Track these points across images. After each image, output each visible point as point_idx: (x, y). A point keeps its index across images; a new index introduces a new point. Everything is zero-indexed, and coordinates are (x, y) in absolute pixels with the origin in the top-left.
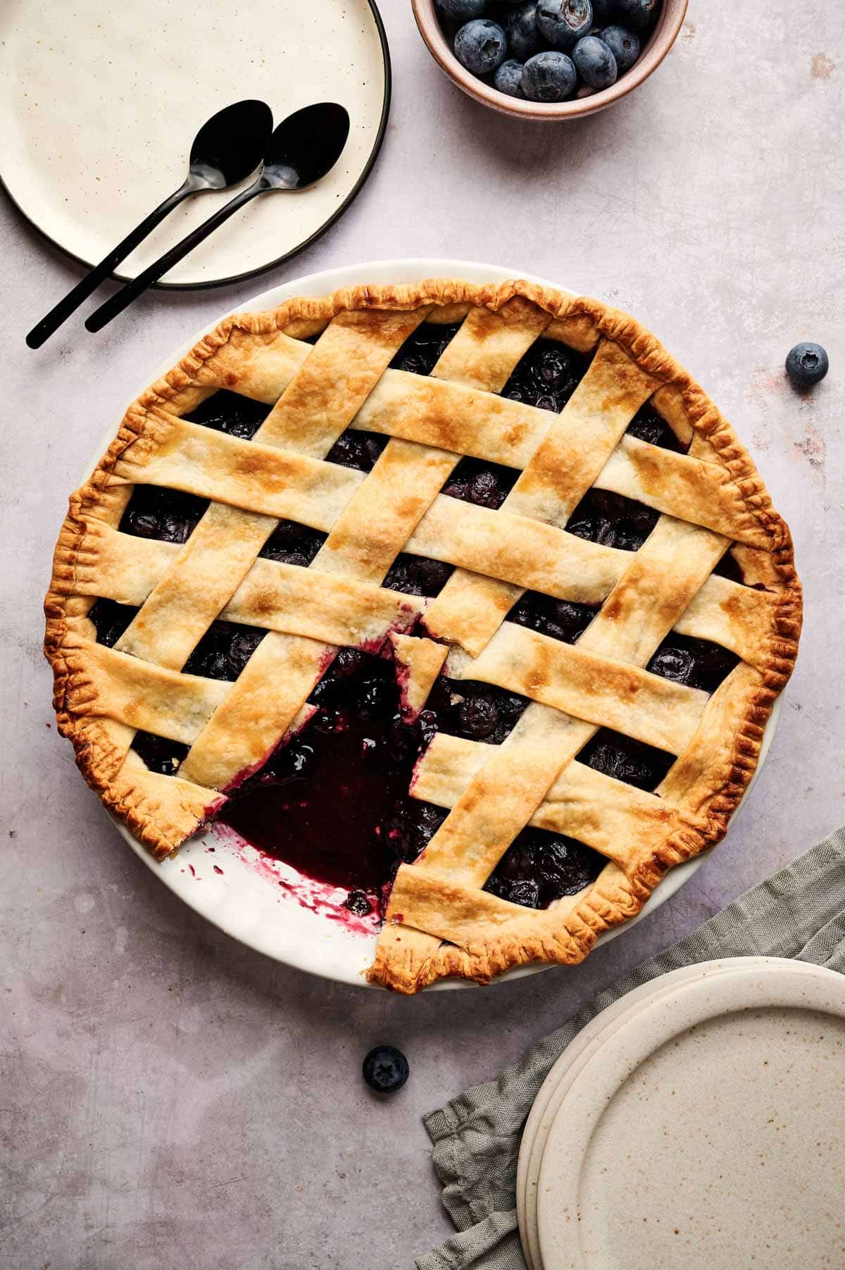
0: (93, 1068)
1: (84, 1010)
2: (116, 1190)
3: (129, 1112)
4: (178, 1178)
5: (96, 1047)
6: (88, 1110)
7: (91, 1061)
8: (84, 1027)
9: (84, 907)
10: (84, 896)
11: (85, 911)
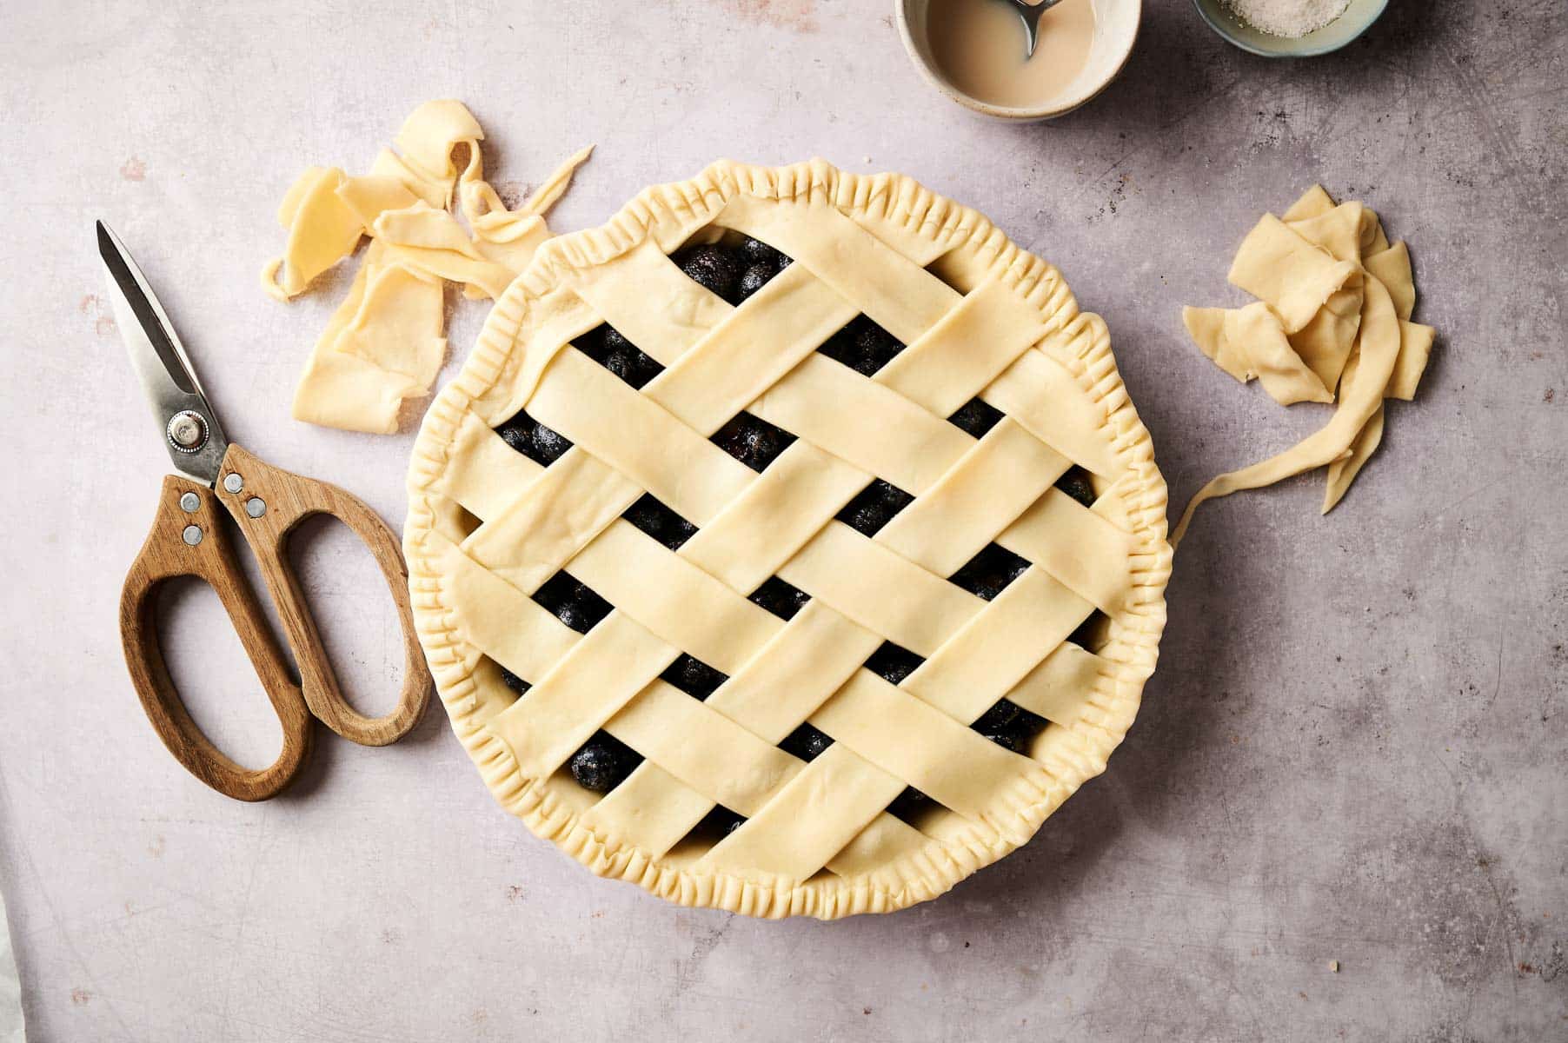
0: (1104, 940)
1: (1047, 946)
2: (1229, 923)
3: (1151, 906)
4: (1219, 860)
5: (1084, 936)
6: (1148, 948)
7: (1098, 942)
8: (1064, 948)
9: (943, 943)
10: (932, 941)
11: (947, 942)
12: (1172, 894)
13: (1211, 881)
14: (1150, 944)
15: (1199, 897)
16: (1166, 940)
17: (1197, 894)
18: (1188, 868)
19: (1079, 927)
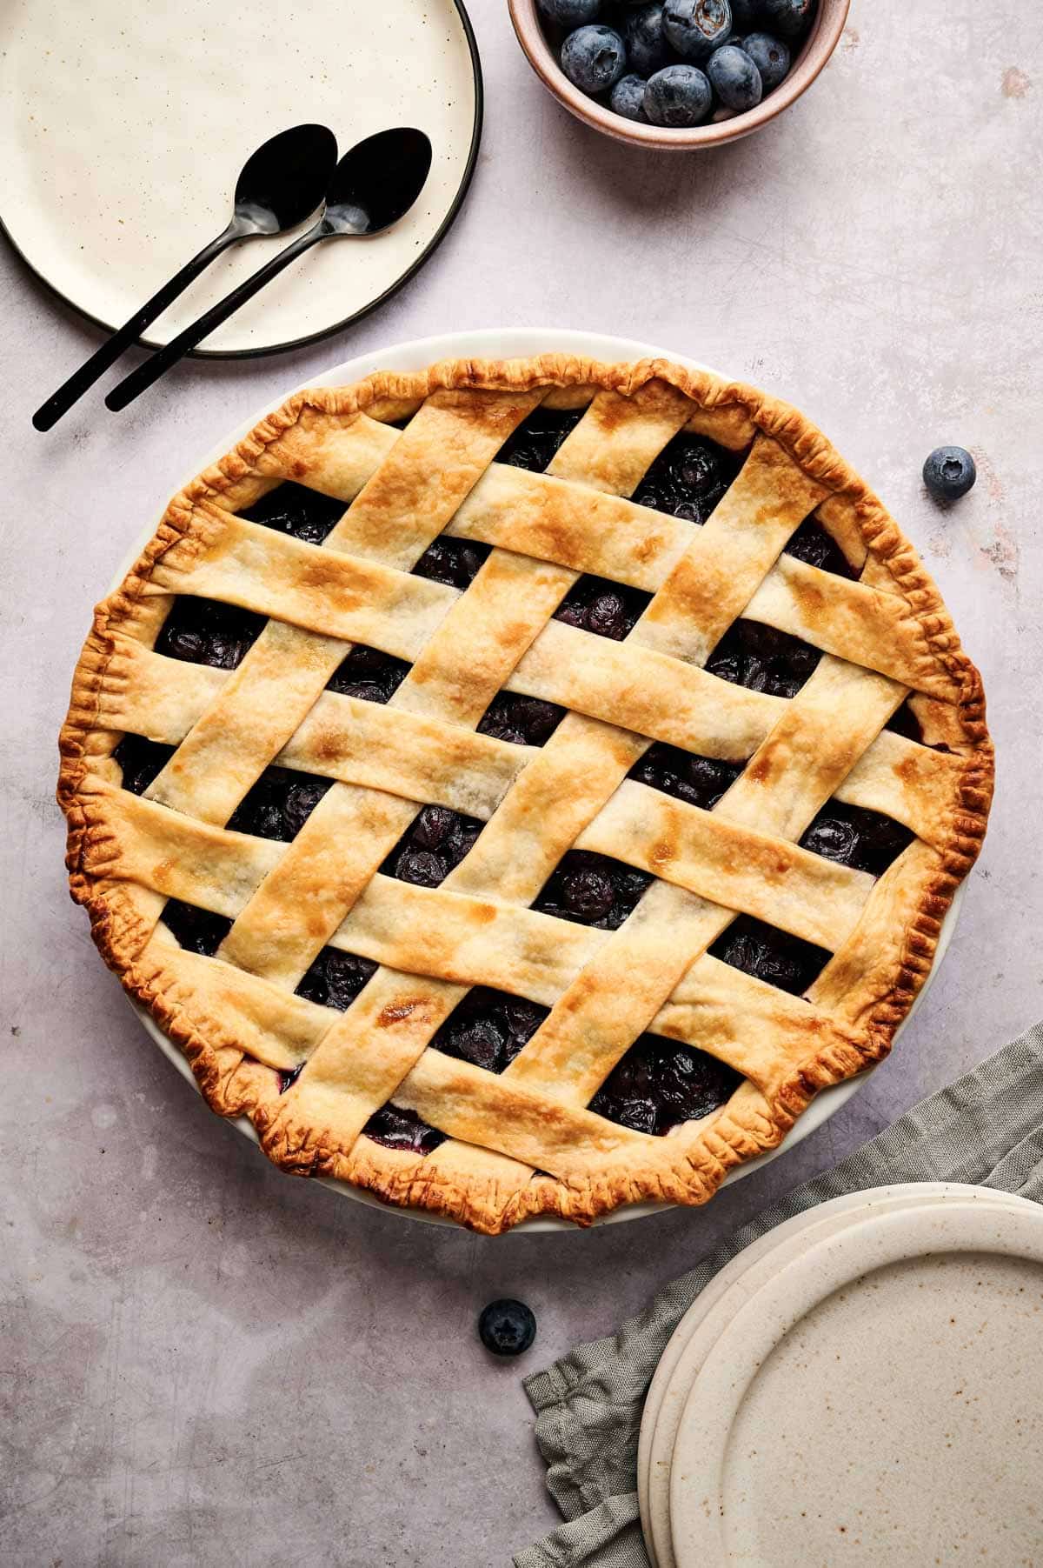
0: (115, 1319)
1: (104, 1248)
2: (143, 1471)
3: (159, 1374)
4: (219, 1455)
5: (119, 1293)
6: (108, 1372)
7: (112, 1311)
8: (104, 1269)
9: (103, 1121)
10: (104, 1107)
11: (105, 1125)
12: (176, 1399)
13: (193, 1447)
14: (112, 1374)
15: (173, 1433)
16: (118, 1395)
17: (177, 1430)
18: (208, 1417)
19: (130, 1286)
